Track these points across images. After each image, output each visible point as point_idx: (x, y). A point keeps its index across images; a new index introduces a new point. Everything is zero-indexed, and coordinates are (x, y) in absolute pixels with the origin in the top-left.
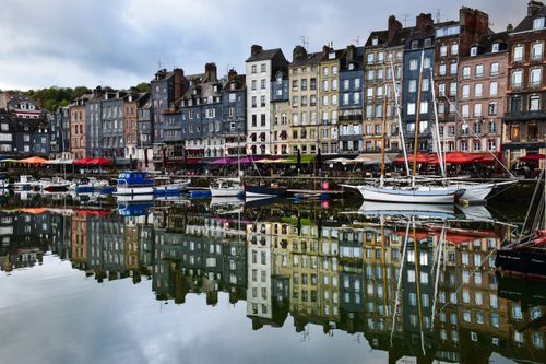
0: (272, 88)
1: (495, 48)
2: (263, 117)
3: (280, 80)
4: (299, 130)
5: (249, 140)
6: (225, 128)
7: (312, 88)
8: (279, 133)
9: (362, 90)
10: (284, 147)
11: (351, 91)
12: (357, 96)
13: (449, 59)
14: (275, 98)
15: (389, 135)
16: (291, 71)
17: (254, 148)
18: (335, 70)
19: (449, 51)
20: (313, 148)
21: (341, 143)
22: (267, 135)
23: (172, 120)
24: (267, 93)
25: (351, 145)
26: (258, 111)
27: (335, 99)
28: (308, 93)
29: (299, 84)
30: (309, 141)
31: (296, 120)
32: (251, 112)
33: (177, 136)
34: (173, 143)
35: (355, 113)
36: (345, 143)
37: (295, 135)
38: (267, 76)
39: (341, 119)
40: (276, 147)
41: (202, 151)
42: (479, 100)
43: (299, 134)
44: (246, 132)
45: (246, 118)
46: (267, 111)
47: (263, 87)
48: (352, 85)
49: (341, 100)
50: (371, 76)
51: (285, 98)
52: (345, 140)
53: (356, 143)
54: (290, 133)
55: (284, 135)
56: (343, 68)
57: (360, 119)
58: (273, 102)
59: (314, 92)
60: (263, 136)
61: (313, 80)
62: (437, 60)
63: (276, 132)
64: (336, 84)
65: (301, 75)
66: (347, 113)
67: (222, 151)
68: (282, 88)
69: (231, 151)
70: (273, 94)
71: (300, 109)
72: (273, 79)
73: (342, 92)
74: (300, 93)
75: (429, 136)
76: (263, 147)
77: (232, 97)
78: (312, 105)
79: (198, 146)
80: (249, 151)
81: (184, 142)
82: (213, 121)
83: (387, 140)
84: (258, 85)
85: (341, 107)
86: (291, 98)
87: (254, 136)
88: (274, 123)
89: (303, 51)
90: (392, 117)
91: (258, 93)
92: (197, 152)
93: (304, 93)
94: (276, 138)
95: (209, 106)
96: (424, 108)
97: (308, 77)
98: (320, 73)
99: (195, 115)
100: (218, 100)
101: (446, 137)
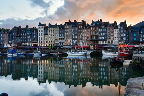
0: (44, 32)
1: (88, 28)
2: (42, 38)
3: (46, 30)
5: (38, 43)
6: (32, 40)
7: (53, 32)
8: (46, 41)
10: (47, 44)
12: (63, 34)
13: (80, 29)
16: (48, 29)
18: (58, 29)
19: (80, 27)
20: (53, 44)
22: (43, 42)
23: (18, 38)
24: (43, 33)
25: (62, 44)
26: (41, 37)
27: (58, 35)
28: (52, 33)
29: (50, 31)
30: (53, 43)
31: (50, 39)
32: (39, 37)
33: (19, 42)
34: (18, 43)
35: (62, 38)
36: (60, 44)
37: (49, 42)
38: (43, 29)
39: (60, 39)
40: (45, 44)
41: (26, 45)
42: (86, 36)
43: (50, 42)
44: (38, 41)
45: (38, 38)
46: (43, 36)
48: (62, 32)
49: (59, 35)
50: (65, 30)
53: (63, 44)
54: (48, 41)
55: (47, 42)
56: (60, 29)
58: (44, 35)
59: (54, 33)
60: (42, 42)
61: (53, 31)
62: (78, 29)
64: (58, 32)
65: (50, 29)
66: (61, 38)
67: (31, 45)
68: (46, 32)
69: (34, 45)
70: (44, 33)
71: (50, 36)
72: (44, 30)
73: (60, 33)
74: (50, 33)
75: (77, 43)
76: (42, 44)
77: (34, 33)
78: (53, 36)
79: (25, 44)
80: (38, 45)
81: (21, 43)
82: (29, 38)
83: (69, 43)
84: (41, 31)
85: (60, 36)
86: (48, 34)
87: (40, 42)
88: (44, 39)
89: (51, 24)
90: (70, 39)
91: (41, 33)
92: (25, 45)
93: (51, 33)
94: (45, 42)
95: (29, 35)
96: (76, 37)
97: (52, 30)
98: (55, 29)
99: (25, 37)
100: (31, 34)
101: (80, 43)
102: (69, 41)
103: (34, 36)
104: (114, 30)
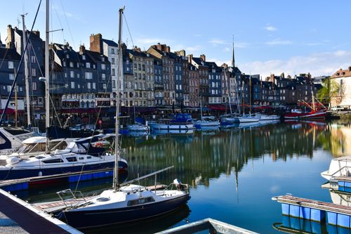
3: (128, 62)
4: (139, 92)
5: (112, 96)
7: (144, 70)
8: (128, 93)
9: (162, 76)
10: (131, 102)
11: (158, 75)
12: (160, 78)
13: (186, 69)
14: (126, 72)
15: (172, 98)
16: (133, 58)
17: (115, 102)
18: (151, 63)
20: (145, 103)
21: (156, 101)
22: (122, 93)
25: (160, 102)
27: (152, 78)
28: (142, 72)
29: (137, 66)
30: (143, 99)
31: (136, 87)
32: (112, 78)
33: (59, 90)
35: (160, 86)
36: (158, 101)
37: (137, 95)
39: (156, 89)
40: (127, 102)
41: (78, 103)
42: (193, 87)
43: (139, 95)
45: (111, 81)
48: (158, 72)
49: (155, 79)
51: (131, 73)
52: (157, 99)
54: (134, 94)
55: (131, 95)
57: (162, 89)
58: (124, 74)
59: (144, 72)
61: (143, 66)
62: (183, 68)
64: (152, 70)
65: (137, 61)
66: (157, 86)
67: (92, 103)
68: (129, 66)
69: (99, 103)
70: (124, 69)
71: (139, 81)
73: (155, 75)
74: (138, 72)
75: (183, 99)
77: (103, 67)
78: (143, 79)
79: (73, 99)
80: (112, 104)
84: (116, 61)
85: (156, 83)
86: (134, 74)
87: (115, 94)
88: (126, 87)
89: (126, 47)
90: (172, 90)
92: (74, 103)
93: (140, 72)
94: (127, 97)
95: (88, 70)
96: (181, 87)
97: (142, 64)
98: (146, 63)
99: (75, 75)
100: (94, 66)
101: (187, 100)
102: (171, 94)
103: (104, 76)
104: (231, 79)
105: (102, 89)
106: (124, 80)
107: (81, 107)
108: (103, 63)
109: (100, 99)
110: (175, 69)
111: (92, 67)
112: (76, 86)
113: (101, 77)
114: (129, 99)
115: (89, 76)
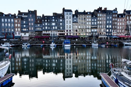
1: (120, 16)
2: (70, 26)
3: (75, 17)
8: (75, 30)
10: (76, 34)
11: (94, 22)
12: (95, 23)
13: (115, 17)
14: (74, 22)
15: (103, 31)
16: (78, 16)
17: (67, 34)
18: (90, 17)
19: (115, 16)
21: (92, 33)
22: (71, 30)
23: (39, 25)
24: (71, 20)
27: (90, 23)
28: (83, 21)
29: (81, 19)
30: (84, 32)
32: (66, 24)
33: (40, 29)
35: (95, 26)
38: (71, 16)
39: (92, 28)
40: (74, 34)
42: (121, 26)
43: (81, 30)
44: (65, 29)
45: (65, 26)
46: (71, 25)
47: (70, 18)
48: (94, 20)
50: (98, 19)
51: (77, 22)
54: (78, 30)
57: (96, 28)
58: (73, 22)
59: (85, 21)
60: (70, 31)
61: (85, 18)
62: (113, 17)
63: (74, 30)
64: (90, 20)
65: (81, 17)
66: (93, 26)
67: (56, 34)
68: (76, 19)
70: (73, 20)
71: (81, 25)
72: (73, 17)
73: (92, 22)
75: (112, 32)
76: (70, 33)
77: (61, 20)
78: (84, 24)
79: (48, 33)
80: (66, 34)
81: (42, 31)
82: (55, 26)
83: (103, 33)
84: (69, 18)
85: (92, 25)
86: (78, 22)
87: (67, 31)
88: (73, 28)
89: (78, 11)
90: (104, 28)
91: (69, 20)
93: (82, 21)
95: (53, 22)
96: (110, 26)
97: (83, 17)
98: (86, 17)
99: (48, 24)
100: (56, 21)
101: (115, 32)
102: (102, 30)
103: (61, 24)
105: (60, 29)
106: (73, 25)
107: (51, 35)
108: (61, 19)
109: (60, 33)
110: (106, 18)
111: (55, 21)
112: (48, 28)
113: (60, 24)
114: (75, 32)
115: (54, 24)
